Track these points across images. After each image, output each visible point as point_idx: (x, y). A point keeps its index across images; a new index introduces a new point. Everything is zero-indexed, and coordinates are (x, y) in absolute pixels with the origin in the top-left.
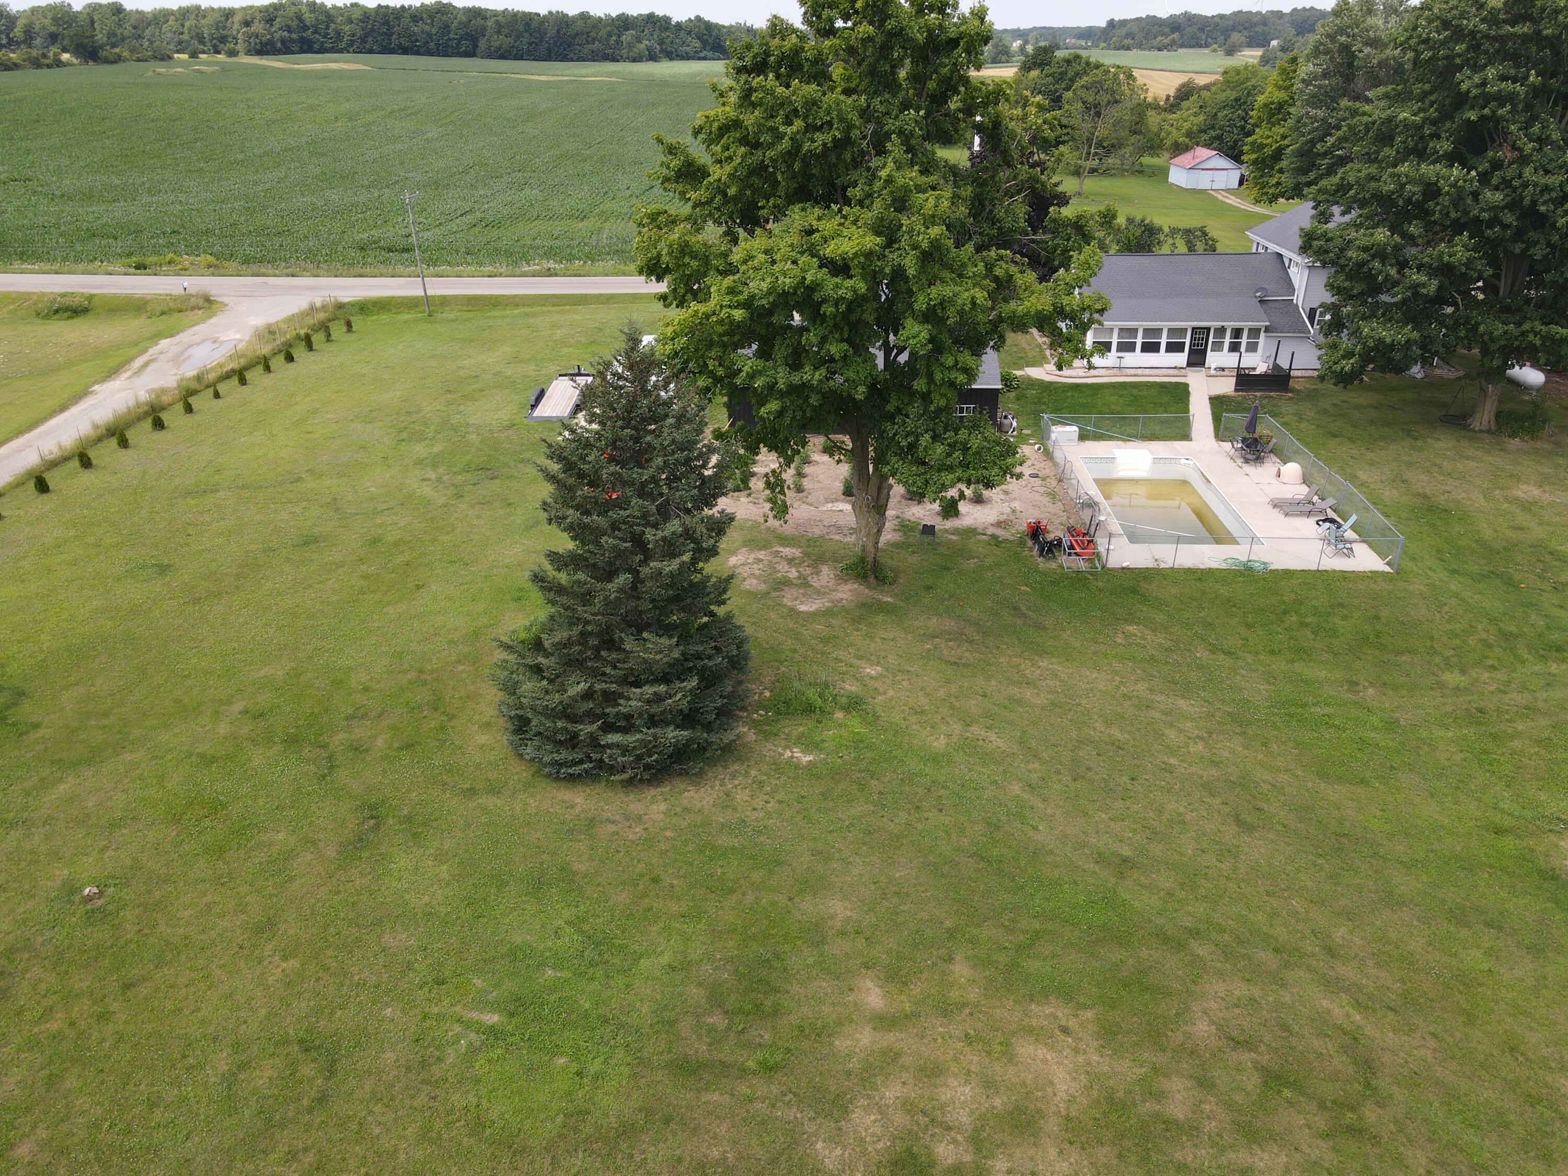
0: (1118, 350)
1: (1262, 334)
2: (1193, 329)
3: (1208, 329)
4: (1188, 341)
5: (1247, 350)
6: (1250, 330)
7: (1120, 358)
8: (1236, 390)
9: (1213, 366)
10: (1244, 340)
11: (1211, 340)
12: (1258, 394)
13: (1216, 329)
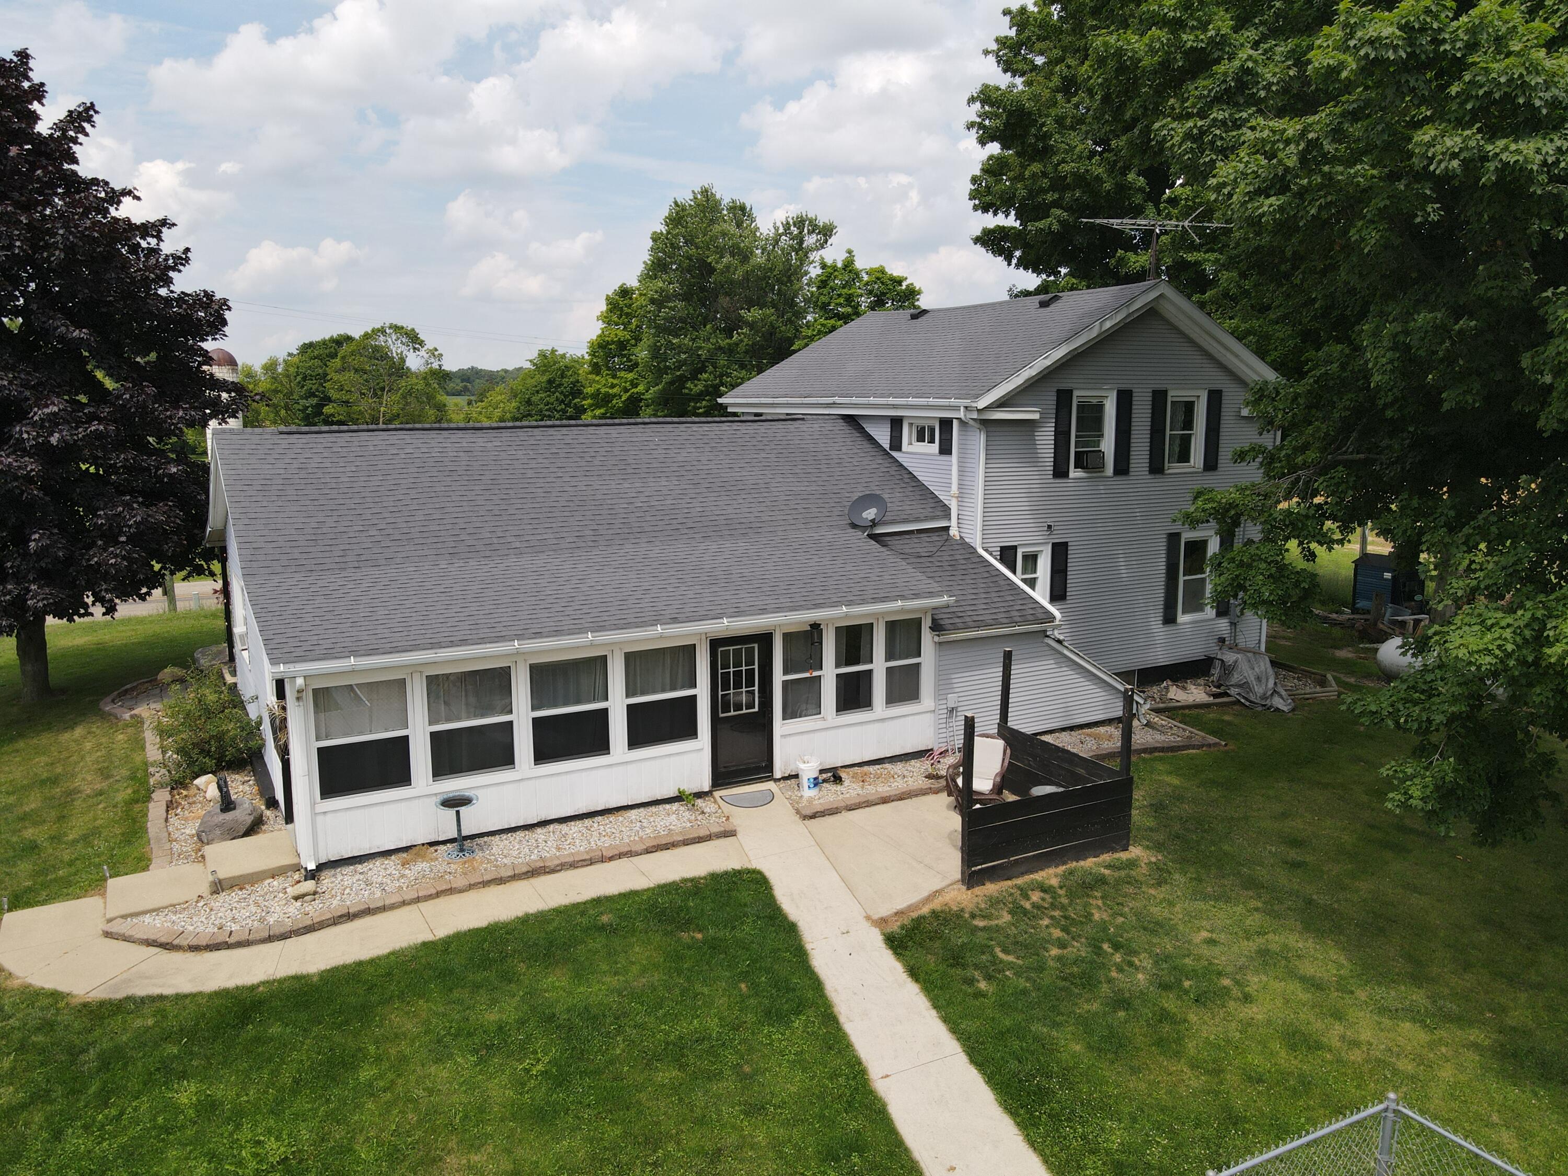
0: (441, 769)
1: (928, 639)
2: (715, 644)
3: (765, 640)
4: (702, 692)
5: (893, 698)
6: (892, 626)
7: (455, 803)
8: (971, 879)
9: (809, 771)
10: (879, 666)
11: (779, 677)
12: (1051, 875)
13: (788, 638)
